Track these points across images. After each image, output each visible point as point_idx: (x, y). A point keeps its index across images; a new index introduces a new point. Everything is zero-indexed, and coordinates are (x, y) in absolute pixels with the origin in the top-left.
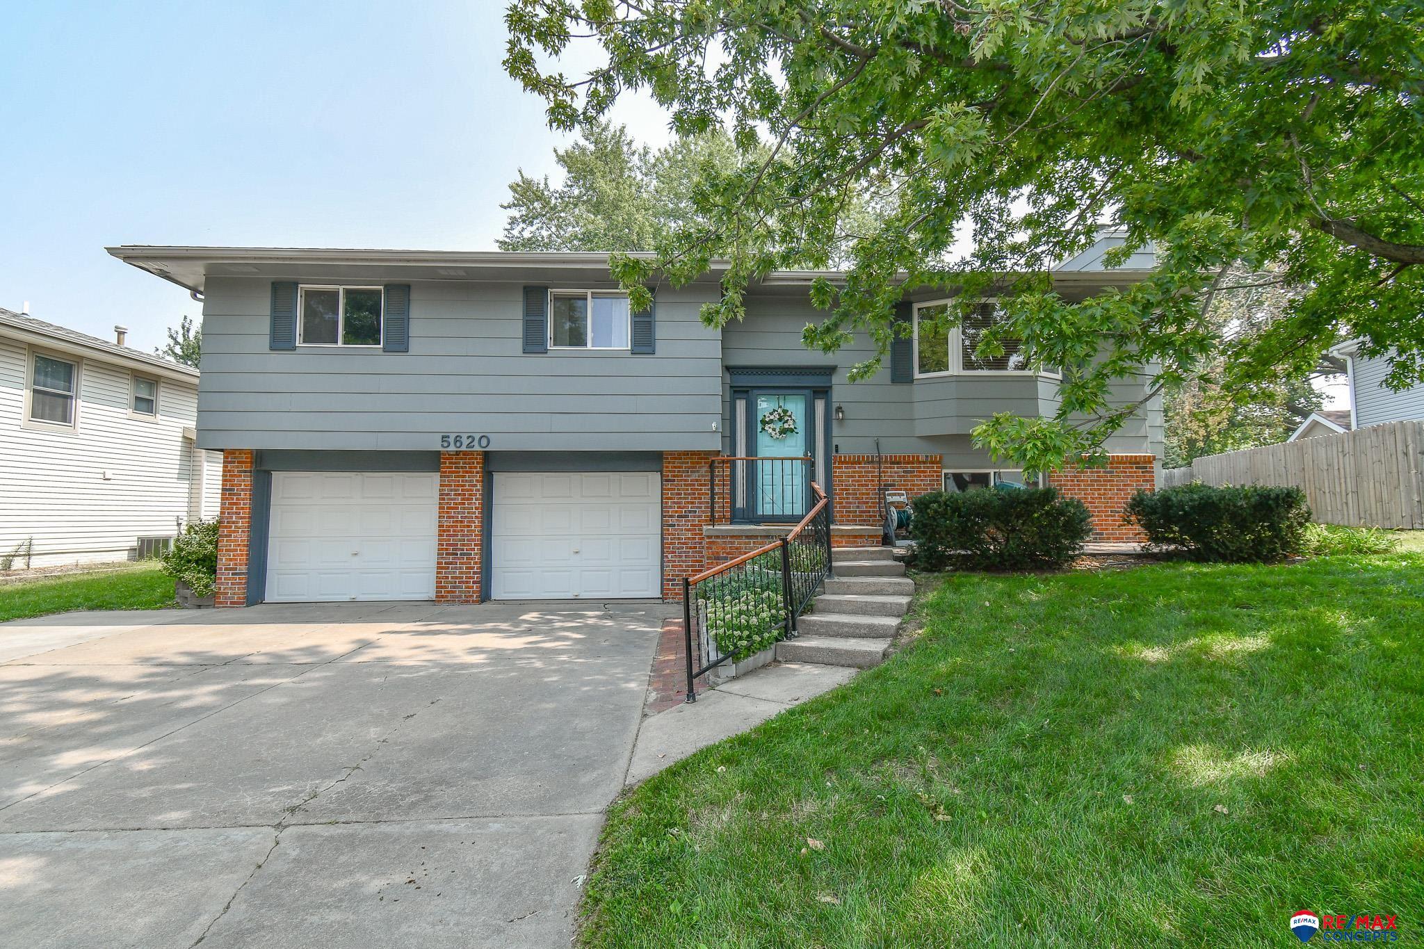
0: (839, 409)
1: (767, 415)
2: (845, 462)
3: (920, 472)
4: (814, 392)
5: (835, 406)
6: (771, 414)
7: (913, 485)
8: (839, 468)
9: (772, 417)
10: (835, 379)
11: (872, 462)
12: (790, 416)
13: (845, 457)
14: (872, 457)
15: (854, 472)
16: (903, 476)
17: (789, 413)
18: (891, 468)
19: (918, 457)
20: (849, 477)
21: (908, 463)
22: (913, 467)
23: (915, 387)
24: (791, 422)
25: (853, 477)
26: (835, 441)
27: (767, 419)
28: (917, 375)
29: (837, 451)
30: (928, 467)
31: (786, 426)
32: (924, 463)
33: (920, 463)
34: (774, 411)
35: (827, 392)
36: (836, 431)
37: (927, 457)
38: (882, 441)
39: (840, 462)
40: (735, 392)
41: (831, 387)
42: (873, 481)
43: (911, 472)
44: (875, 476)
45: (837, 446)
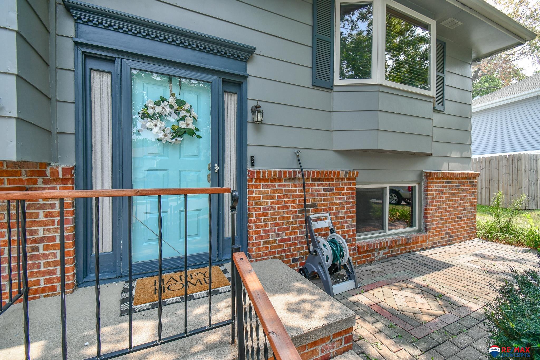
0: (257, 110)
1: (151, 105)
2: (264, 180)
3: (338, 189)
4: (224, 81)
5: (251, 104)
6: (157, 103)
7: (332, 204)
8: (256, 187)
9: (158, 109)
10: (251, 69)
11: (294, 179)
12: (189, 111)
13: (264, 173)
14: (295, 172)
15: (274, 192)
16: (324, 195)
17: (187, 106)
18: (312, 185)
19: (338, 173)
20: (267, 198)
21: (328, 180)
22: (333, 185)
23: (335, 95)
24: (190, 120)
25: (272, 198)
26: (251, 151)
27: (150, 111)
28: (338, 81)
29: (253, 164)
30: (345, 184)
31: (182, 125)
32: (342, 179)
33: (338, 179)
34: (163, 100)
35: (239, 85)
36: (251, 137)
37: (346, 173)
38: (303, 154)
39: (259, 179)
40: (86, 56)
41: (246, 77)
42: (294, 201)
43: (331, 190)
44: (297, 196)
45: (252, 157)
